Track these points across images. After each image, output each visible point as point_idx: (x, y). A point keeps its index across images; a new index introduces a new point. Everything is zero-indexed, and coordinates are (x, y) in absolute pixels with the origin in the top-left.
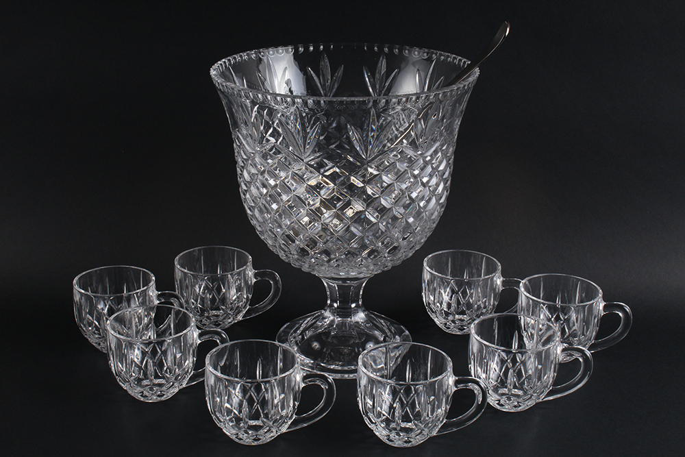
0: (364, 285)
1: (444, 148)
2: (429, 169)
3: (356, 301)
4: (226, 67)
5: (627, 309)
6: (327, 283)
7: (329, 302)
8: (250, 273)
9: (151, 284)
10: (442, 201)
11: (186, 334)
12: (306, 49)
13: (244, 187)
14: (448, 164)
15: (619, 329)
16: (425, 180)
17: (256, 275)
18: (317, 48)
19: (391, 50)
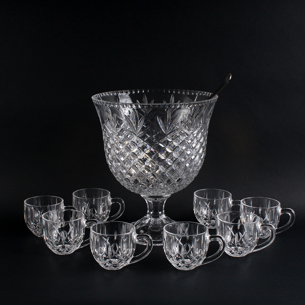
0: (165, 202)
1: (202, 131)
2: (195, 141)
3: (162, 211)
4: (99, 97)
5: (293, 212)
6: (148, 201)
7: (148, 211)
8: (110, 199)
9: (61, 202)
10: (202, 157)
11: (80, 220)
12: (136, 92)
13: (108, 152)
14: (204, 140)
15: (289, 221)
16: (194, 146)
17: (112, 201)
18: (141, 92)
19: (176, 92)
